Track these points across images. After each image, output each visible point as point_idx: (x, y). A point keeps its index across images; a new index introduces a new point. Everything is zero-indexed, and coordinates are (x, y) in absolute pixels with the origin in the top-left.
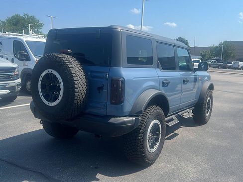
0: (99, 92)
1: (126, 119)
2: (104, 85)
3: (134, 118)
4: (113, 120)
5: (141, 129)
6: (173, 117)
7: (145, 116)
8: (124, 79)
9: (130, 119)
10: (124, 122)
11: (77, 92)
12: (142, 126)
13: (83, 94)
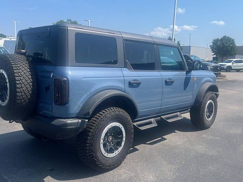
0: (47, 92)
1: (69, 121)
2: (50, 85)
3: (80, 121)
4: (56, 122)
5: (90, 132)
6: (152, 120)
7: (97, 118)
8: (68, 79)
9: (76, 121)
10: (67, 124)
11: (19, 92)
12: (91, 129)
13: (28, 94)
